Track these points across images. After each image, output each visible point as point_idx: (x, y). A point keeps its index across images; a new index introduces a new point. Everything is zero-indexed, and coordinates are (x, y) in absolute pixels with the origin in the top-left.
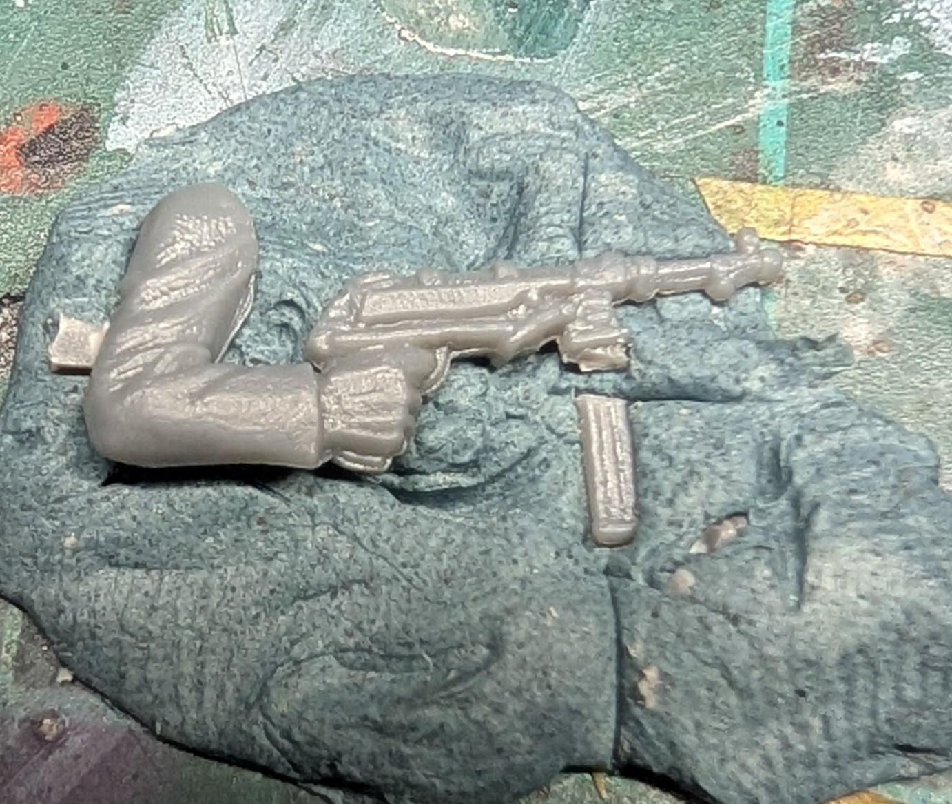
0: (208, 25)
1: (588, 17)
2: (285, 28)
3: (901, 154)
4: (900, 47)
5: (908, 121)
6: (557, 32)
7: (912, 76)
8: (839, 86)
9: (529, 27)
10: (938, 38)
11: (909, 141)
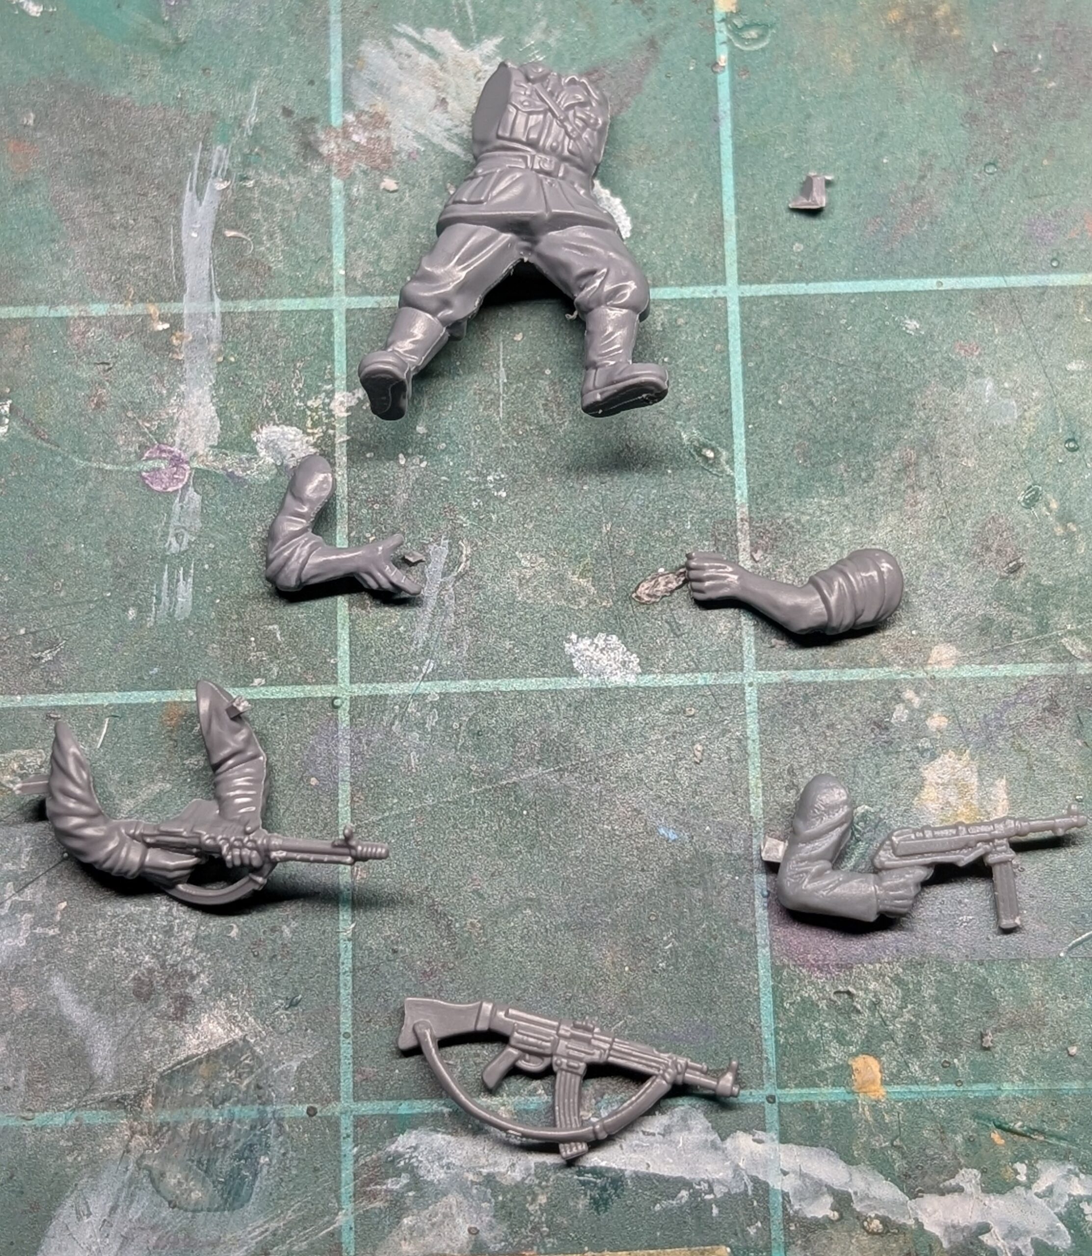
0: (78, 1212)
1: (257, 1183)
2: (114, 1209)
3: (408, 1237)
4: (405, 1180)
5: (410, 1218)
6: (243, 1194)
7: (411, 1194)
8: (378, 1204)
9: (229, 1193)
10: (422, 1172)
11: (411, 1229)
